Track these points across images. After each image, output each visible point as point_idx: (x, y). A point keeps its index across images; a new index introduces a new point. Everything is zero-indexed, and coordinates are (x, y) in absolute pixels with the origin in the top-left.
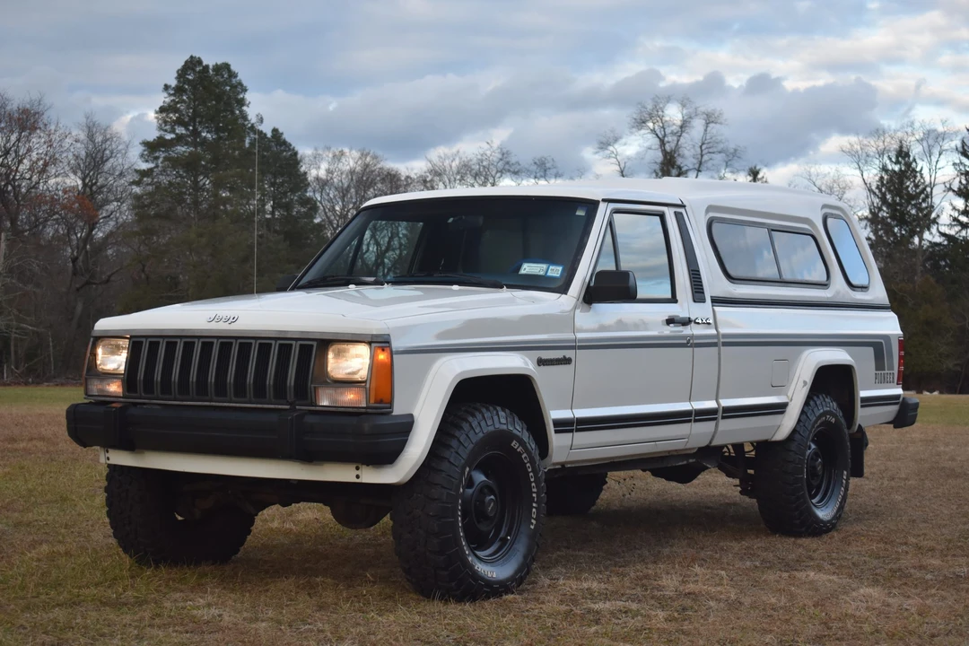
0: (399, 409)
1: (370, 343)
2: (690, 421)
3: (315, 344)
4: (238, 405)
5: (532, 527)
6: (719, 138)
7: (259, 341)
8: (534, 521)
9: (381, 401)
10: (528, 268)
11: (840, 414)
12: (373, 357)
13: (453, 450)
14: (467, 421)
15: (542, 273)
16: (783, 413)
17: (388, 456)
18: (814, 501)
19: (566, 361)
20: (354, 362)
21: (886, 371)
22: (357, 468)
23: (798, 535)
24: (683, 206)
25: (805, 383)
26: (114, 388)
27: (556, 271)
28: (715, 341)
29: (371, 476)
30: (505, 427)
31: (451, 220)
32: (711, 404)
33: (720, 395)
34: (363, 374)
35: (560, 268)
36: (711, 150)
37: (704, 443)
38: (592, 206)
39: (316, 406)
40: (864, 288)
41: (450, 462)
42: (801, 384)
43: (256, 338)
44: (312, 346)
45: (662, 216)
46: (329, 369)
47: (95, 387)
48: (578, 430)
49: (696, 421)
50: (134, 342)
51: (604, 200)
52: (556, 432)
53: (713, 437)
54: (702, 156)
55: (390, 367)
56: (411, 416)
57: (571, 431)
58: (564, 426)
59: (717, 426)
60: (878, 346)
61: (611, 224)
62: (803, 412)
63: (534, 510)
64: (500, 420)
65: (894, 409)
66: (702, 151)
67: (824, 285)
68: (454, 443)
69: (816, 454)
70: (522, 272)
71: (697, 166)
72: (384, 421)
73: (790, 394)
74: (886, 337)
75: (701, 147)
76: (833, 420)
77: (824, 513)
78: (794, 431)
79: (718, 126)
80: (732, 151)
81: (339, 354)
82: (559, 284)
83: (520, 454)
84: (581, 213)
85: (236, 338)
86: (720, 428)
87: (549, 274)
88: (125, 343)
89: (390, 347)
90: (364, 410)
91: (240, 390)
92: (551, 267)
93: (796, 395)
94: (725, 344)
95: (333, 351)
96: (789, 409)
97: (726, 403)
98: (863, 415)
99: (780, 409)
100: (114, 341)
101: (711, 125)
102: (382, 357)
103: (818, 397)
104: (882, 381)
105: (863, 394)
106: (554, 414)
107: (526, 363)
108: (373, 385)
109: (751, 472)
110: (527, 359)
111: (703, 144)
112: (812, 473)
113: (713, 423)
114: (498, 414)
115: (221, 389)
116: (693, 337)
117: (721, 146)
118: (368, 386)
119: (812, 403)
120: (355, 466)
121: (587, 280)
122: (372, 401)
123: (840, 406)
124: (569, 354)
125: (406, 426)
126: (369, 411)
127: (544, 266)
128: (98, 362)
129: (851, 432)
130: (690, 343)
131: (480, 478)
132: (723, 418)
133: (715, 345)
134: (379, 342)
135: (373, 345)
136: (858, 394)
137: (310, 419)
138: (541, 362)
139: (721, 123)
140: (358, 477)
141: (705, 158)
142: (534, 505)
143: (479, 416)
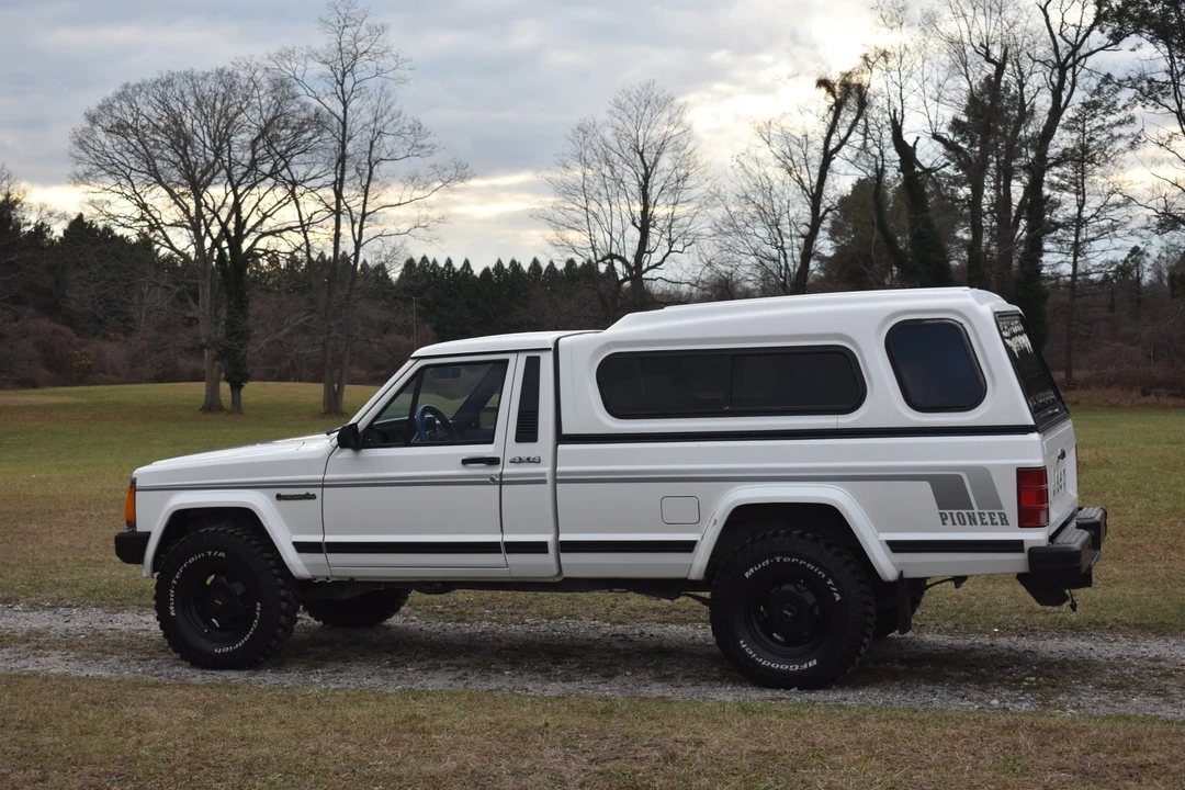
0: (140, 528)
16: (689, 551)
24: (552, 349)
25: (716, 521)
28: (544, 478)
37: (548, 574)
42: (712, 522)
48: (330, 552)
49: (508, 552)
52: (300, 552)
53: (559, 568)
55: (133, 500)
56: (147, 533)
57: (321, 552)
59: (557, 558)
60: (944, 479)
73: (703, 532)
86: (565, 561)
89: (135, 486)
94: (564, 482)
96: (698, 547)
97: (569, 537)
105: (895, 536)
107: (261, 499)
110: (266, 496)
113: (547, 555)
116: (502, 475)
130: (498, 481)
132: (563, 551)
138: (279, 497)
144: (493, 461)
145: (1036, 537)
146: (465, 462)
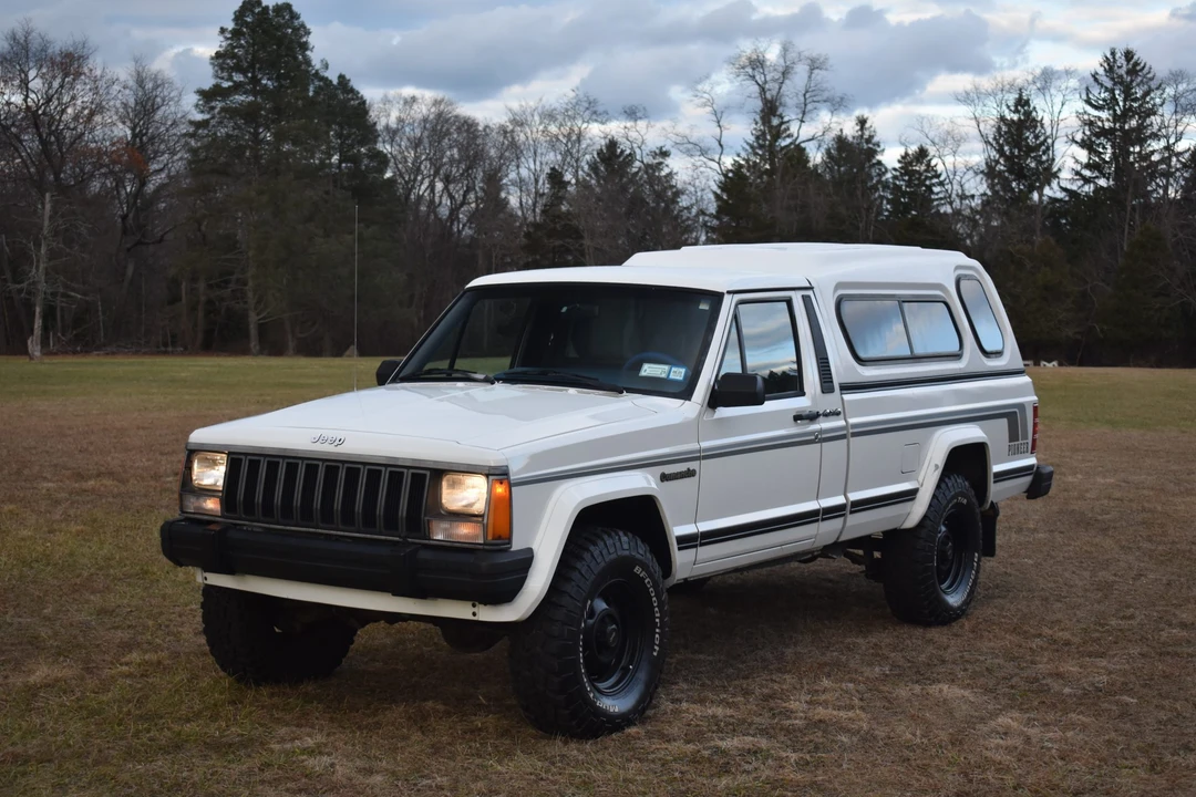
0: (517, 545)
1: (487, 476)
2: (817, 521)
3: (428, 473)
4: (346, 534)
5: (655, 654)
6: (825, 85)
7: (367, 467)
8: (656, 648)
9: (500, 538)
10: (648, 370)
11: (972, 493)
12: (490, 491)
13: (573, 583)
14: (588, 550)
15: (664, 376)
16: (913, 499)
17: (507, 594)
18: (944, 586)
19: (690, 473)
20: (469, 494)
21: (1020, 442)
22: (474, 606)
23: (927, 624)
24: (811, 288)
25: (937, 466)
26: (212, 505)
27: (678, 373)
28: (845, 432)
29: (488, 614)
30: (627, 553)
31: (564, 309)
32: (840, 500)
33: (848, 490)
34: (480, 507)
35: (683, 371)
36: (815, 99)
37: (831, 541)
38: (716, 298)
39: (430, 539)
40: (999, 354)
41: (572, 597)
42: (932, 467)
43: (364, 464)
44: (425, 475)
45: (789, 302)
46: (444, 501)
47: (192, 504)
48: (702, 545)
49: (823, 520)
50: (232, 459)
51: (729, 292)
52: (680, 549)
53: (841, 533)
54: (806, 105)
55: (508, 501)
56: (530, 551)
57: (696, 546)
58: (687, 542)
59: (845, 522)
60: (1012, 416)
61: (736, 318)
62: (934, 496)
63: (657, 636)
64: (623, 544)
65: (1028, 479)
66: (805, 99)
67: (957, 356)
68: (575, 575)
69: (947, 537)
70: (643, 373)
71: (800, 116)
72: (503, 559)
73: (920, 479)
74: (1021, 406)
75: (805, 95)
76: (965, 501)
77: (954, 600)
78: (925, 517)
79: (823, 73)
80: (838, 99)
81: (453, 485)
82: (682, 388)
83: (643, 579)
84: (704, 306)
85: (343, 462)
86: (848, 524)
87: (672, 376)
88: (222, 458)
89: (508, 479)
90: (481, 547)
91: (348, 518)
92: (673, 369)
93: (927, 480)
94: (855, 435)
95: (448, 481)
96: (919, 495)
97: (855, 496)
98: (996, 491)
99: (910, 495)
100: (210, 456)
101: (816, 71)
102: (500, 490)
103: (950, 478)
104: (1015, 452)
105: (996, 468)
106: (678, 530)
107: (649, 482)
108: (491, 521)
109: (877, 555)
110: (650, 477)
111: (807, 92)
112: (942, 558)
113: (842, 519)
114: (620, 539)
115: (327, 516)
116: (821, 431)
117: (826, 95)
118: (485, 521)
119: (943, 486)
120: (470, 603)
121: (712, 383)
122: (490, 538)
123: (973, 486)
124: (693, 465)
125: (526, 560)
126: (486, 547)
127: (666, 367)
128: (194, 478)
129: (983, 509)
130: (819, 439)
131: (601, 605)
132: (852, 512)
133: (843, 437)
134: (498, 474)
135: (491, 478)
136: (991, 469)
137: (424, 555)
138: (664, 478)
139: (826, 69)
140: (474, 614)
141: (809, 107)
142: (657, 630)
143: (601, 544)
144: (813, 417)
145: (1031, 461)
146: (797, 418)
